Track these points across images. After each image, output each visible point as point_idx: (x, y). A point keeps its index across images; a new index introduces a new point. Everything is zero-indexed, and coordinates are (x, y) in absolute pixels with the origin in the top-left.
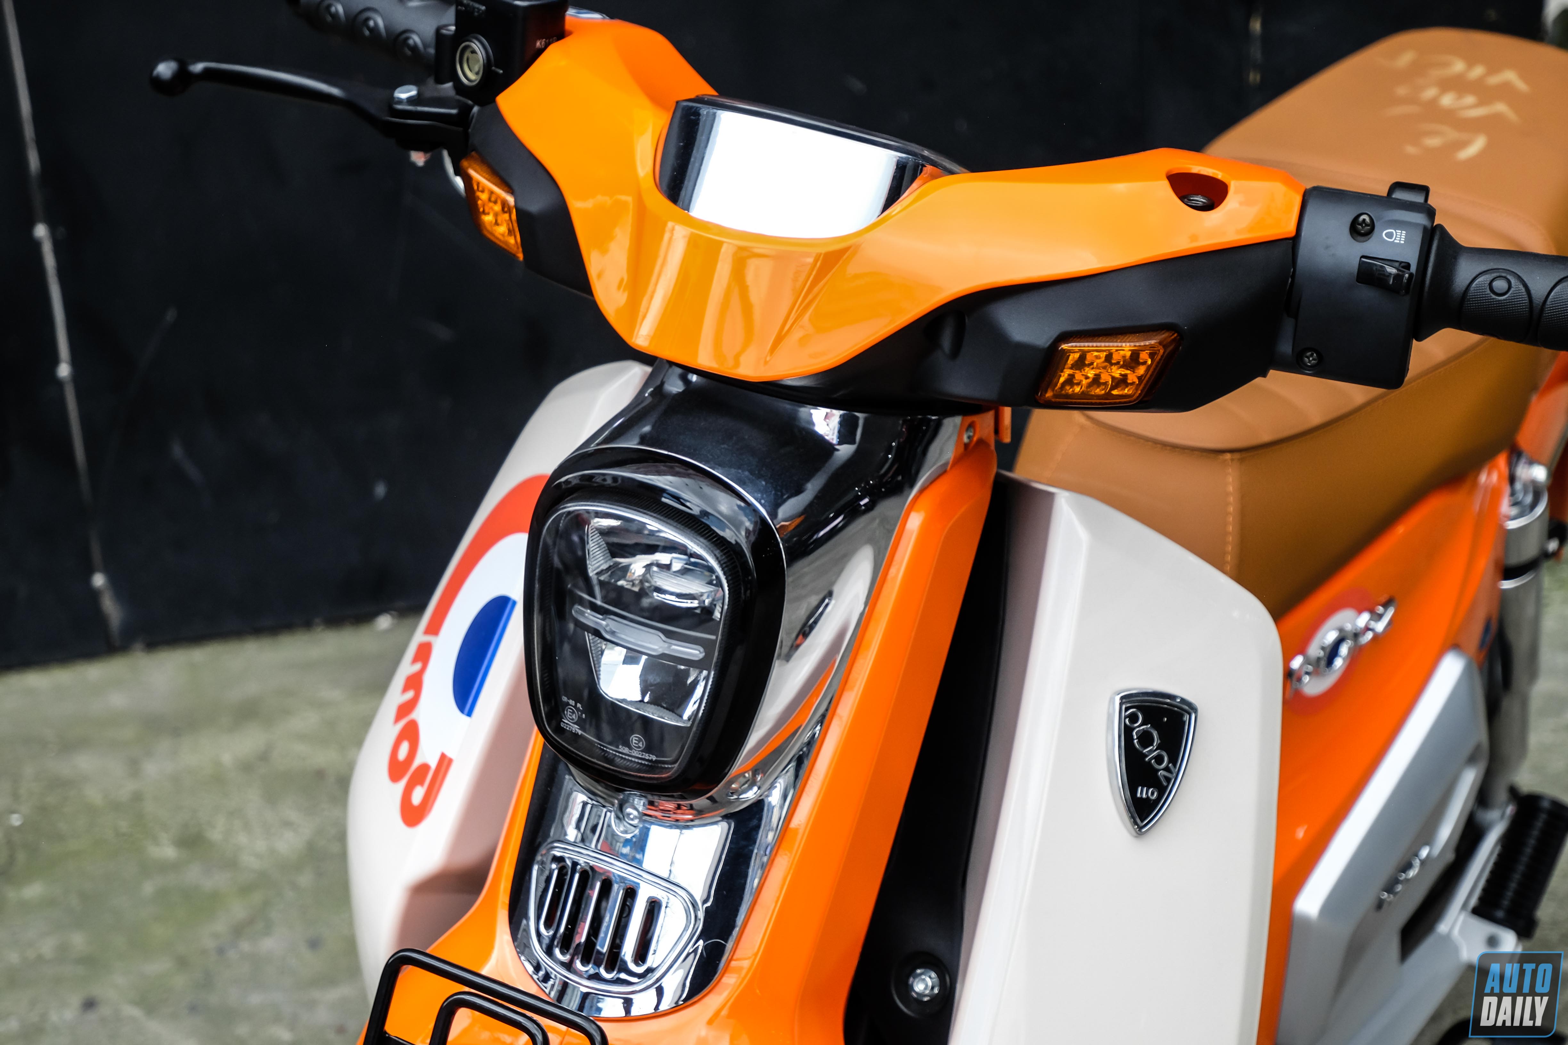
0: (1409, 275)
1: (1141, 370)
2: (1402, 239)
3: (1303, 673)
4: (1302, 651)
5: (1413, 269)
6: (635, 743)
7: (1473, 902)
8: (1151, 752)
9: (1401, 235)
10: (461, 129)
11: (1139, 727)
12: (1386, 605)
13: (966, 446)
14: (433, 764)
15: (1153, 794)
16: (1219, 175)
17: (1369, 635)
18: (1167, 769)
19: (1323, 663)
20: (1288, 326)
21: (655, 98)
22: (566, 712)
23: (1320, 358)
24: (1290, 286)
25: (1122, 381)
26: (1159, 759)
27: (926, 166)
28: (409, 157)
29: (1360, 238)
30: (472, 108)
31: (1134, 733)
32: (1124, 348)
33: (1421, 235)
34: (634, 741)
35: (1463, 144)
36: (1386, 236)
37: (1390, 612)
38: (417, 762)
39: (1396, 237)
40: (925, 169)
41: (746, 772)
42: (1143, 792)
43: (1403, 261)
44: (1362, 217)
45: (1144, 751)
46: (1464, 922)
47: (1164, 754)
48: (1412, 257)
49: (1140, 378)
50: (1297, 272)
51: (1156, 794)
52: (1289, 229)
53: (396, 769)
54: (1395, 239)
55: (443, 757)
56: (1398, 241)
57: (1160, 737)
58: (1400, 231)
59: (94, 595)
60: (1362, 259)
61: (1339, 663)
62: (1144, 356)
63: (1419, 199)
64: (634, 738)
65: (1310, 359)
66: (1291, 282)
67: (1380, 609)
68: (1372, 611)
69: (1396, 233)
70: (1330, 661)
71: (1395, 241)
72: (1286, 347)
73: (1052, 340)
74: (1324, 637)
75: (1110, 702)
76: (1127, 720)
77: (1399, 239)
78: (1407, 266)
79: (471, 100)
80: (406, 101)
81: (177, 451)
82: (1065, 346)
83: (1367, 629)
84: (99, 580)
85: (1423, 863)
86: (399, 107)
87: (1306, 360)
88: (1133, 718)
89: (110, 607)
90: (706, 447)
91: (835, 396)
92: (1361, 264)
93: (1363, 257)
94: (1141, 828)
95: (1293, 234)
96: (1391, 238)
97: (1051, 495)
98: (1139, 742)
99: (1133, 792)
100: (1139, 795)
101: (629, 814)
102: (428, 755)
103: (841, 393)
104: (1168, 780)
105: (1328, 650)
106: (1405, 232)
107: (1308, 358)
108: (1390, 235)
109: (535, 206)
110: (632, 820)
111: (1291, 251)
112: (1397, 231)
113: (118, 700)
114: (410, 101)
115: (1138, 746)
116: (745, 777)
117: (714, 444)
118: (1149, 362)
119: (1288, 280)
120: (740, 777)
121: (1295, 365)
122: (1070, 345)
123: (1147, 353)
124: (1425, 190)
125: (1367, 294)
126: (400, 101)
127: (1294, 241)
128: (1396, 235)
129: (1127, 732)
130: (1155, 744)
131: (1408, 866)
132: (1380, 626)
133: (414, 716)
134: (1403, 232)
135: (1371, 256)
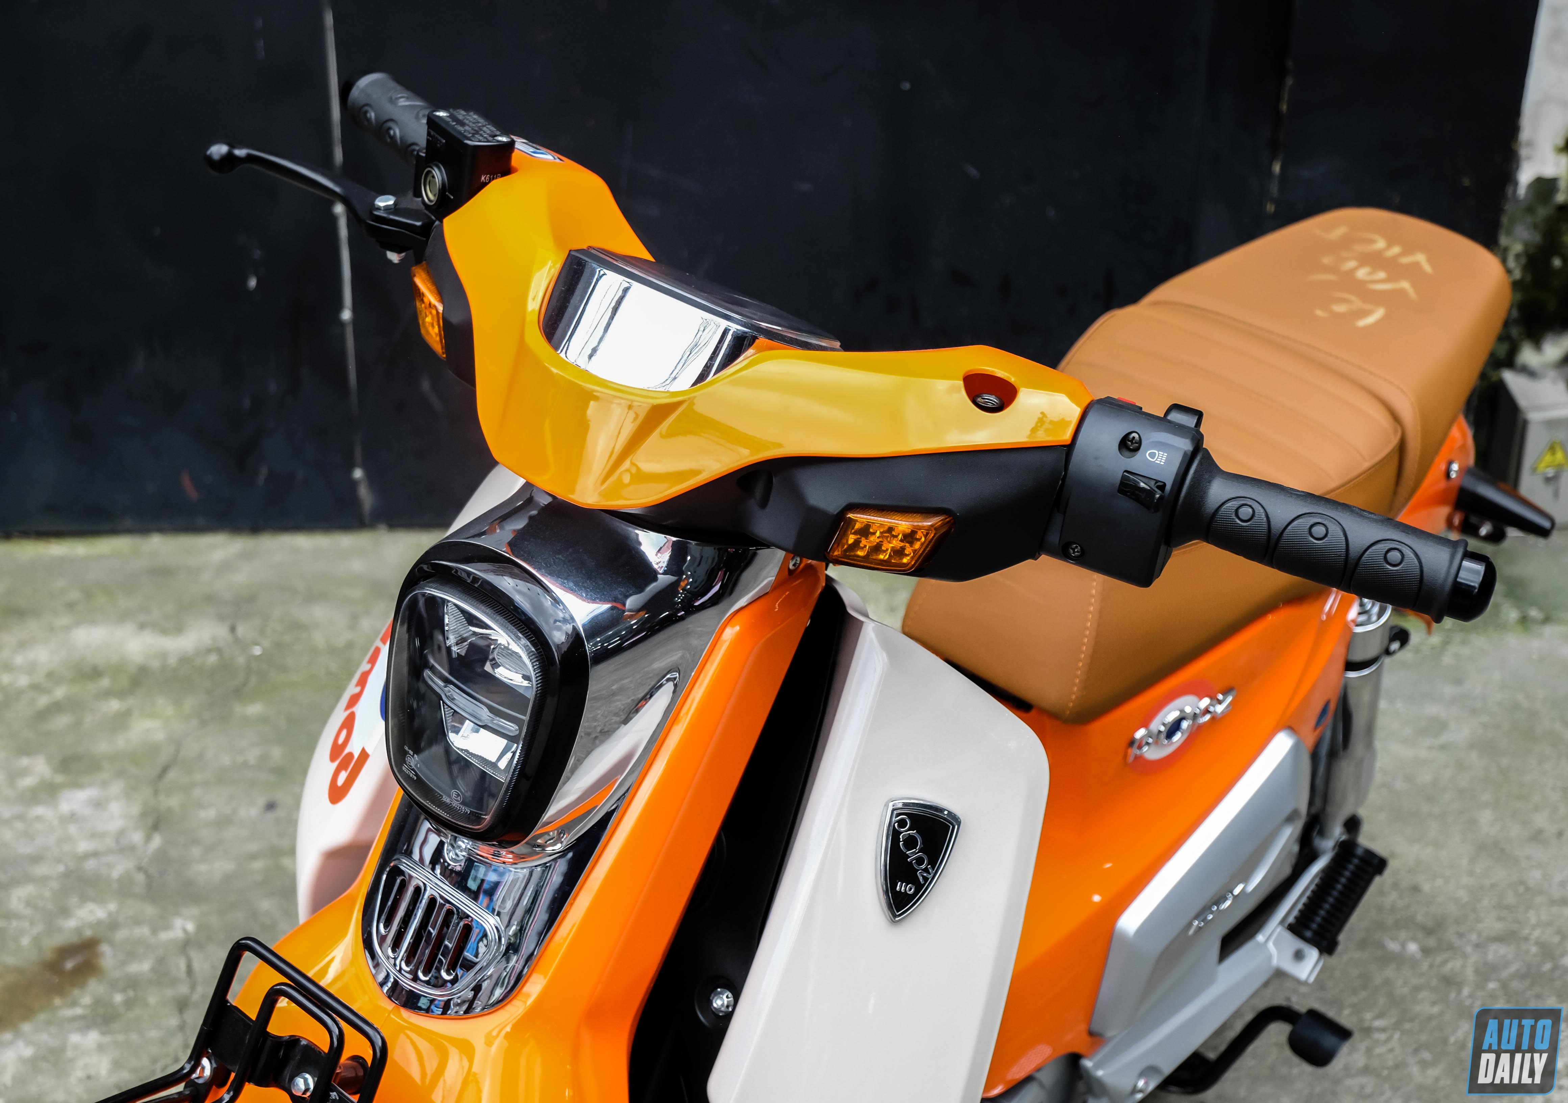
0: (1160, 496)
1: (917, 545)
2: (1162, 461)
3: (1144, 743)
4: (1146, 725)
5: (1168, 488)
6: (455, 797)
7: (1291, 919)
8: (912, 855)
9: (1162, 459)
10: (425, 239)
11: (905, 832)
12: (1225, 693)
13: (791, 572)
14: (356, 756)
15: (910, 889)
16: (1012, 380)
17: (1207, 717)
18: (926, 870)
19: (1163, 736)
20: (1058, 519)
21: (558, 241)
22: (406, 759)
23: (1083, 551)
24: (1060, 487)
25: (900, 552)
26: (920, 861)
27: (758, 339)
28: (385, 255)
29: (1127, 453)
30: (434, 222)
31: (901, 837)
32: (903, 524)
33: (1181, 459)
34: (454, 795)
35: (1365, 313)
36: (1149, 455)
37: (1229, 699)
38: (347, 751)
39: (1158, 458)
40: (757, 341)
41: (551, 831)
42: (901, 887)
43: (1159, 480)
44: (1134, 435)
45: (907, 853)
46: (1279, 934)
47: (925, 857)
48: (1169, 479)
49: (915, 551)
50: (1068, 476)
51: (913, 890)
52: (1066, 436)
53: (337, 750)
54: (1156, 460)
55: (363, 751)
56: (1159, 462)
57: (923, 842)
58: (1162, 453)
59: (353, 485)
60: (1125, 474)
61: (1178, 737)
62: (919, 534)
63: (1190, 421)
64: (454, 792)
65: (1076, 550)
66: (1061, 484)
67: (1220, 697)
68: (1213, 697)
69: (1159, 454)
70: (1170, 734)
71: (1156, 462)
72: (1054, 538)
73: (840, 509)
74: (1165, 716)
75: (885, 805)
76: (896, 825)
77: (1160, 460)
78: (1162, 487)
79: (434, 216)
80: (382, 208)
81: (425, 385)
82: (850, 515)
83: (1207, 711)
84: (358, 474)
85: (1235, 897)
86: (376, 213)
87: (1071, 551)
88: (902, 823)
89: (365, 494)
90: (543, 556)
91: (665, 523)
92: (1123, 477)
93: (1126, 471)
94: (895, 916)
95: (1069, 443)
96: (1153, 459)
97: (862, 623)
98: (904, 844)
99: (893, 886)
100: (898, 888)
101: (459, 847)
102: (354, 748)
103: (670, 522)
104: (926, 879)
105: (1168, 727)
106: (1166, 454)
107: (1074, 550)
108: (1152, 455)
109: (455, 319)
110: (461, 852)
111: (1064, 457)
112: (1160, 452)
113: (357, 566)
114: (387, 208)
115: (902, 847)
116: (549, 835)
117: (551, 553)
118: (923, 539)
119: (1059, 482)
120: (545, 835)
121: (1063, 553)
122: (855, 515)
123: (922, 532)
124: (1199, 415)
125: (1126, 504)
126: (379, 209)
127: (1069, 449)
128: (1159, 456)
129: (894, 835)
130: (917, 848)
131: (1224, 899)
132: (1219, 709)
133: (354, 709)
134: (1165, 454)
135: (1133, 471)
